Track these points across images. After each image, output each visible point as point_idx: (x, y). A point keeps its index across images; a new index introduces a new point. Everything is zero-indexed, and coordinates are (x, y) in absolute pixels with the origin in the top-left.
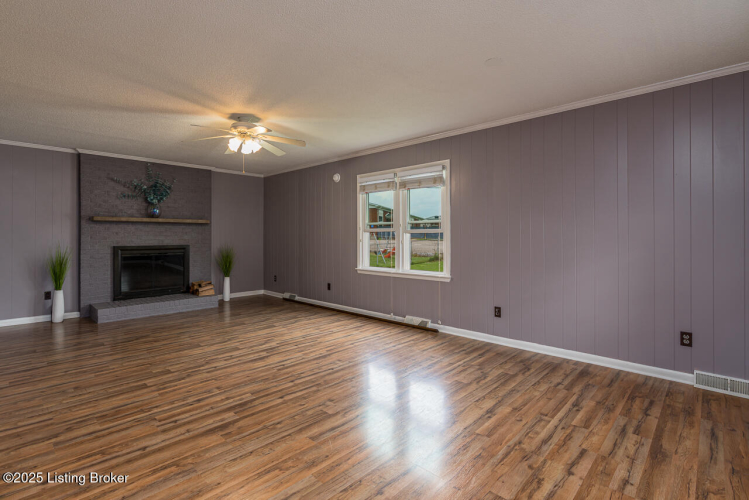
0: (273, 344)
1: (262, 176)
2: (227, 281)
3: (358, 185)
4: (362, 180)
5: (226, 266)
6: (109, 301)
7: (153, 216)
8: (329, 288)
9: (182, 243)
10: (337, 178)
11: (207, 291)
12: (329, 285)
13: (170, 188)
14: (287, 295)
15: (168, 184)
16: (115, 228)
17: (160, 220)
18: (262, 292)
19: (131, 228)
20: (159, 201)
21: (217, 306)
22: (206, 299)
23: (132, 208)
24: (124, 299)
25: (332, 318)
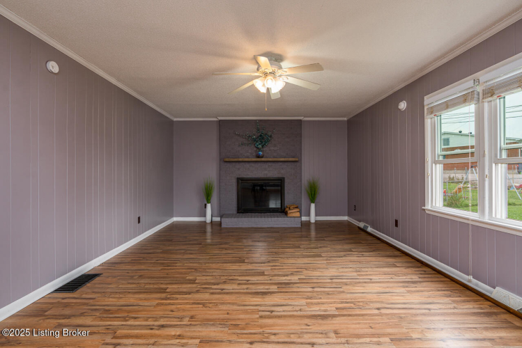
0: (295, 278)
1: (346, 119)
2: (313, 206)
3: (426, 108)
4: (430, 100)
5: (313, 194)
6: (235, 212)
7: (258, 156)
8: (396, 225)
9: (280, 176)
10: (403, 105)
11: (294, 213)
12: (396, 221)
13: (271, 136)
14: (362, 225)
15: (269, 134)
16: (238, 166)
17: (263, 159)
18: (346, 218)
19: (247, 165)
20: (263, 146)
21: (300, 226)
22: (292, 220)
23: (248, 152)
24: (243, 213)
25: (391, 260)
